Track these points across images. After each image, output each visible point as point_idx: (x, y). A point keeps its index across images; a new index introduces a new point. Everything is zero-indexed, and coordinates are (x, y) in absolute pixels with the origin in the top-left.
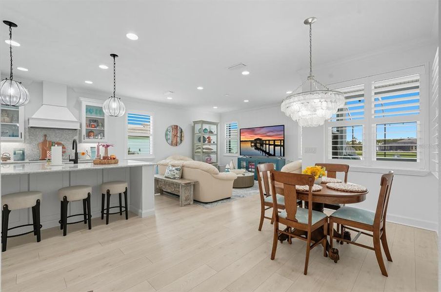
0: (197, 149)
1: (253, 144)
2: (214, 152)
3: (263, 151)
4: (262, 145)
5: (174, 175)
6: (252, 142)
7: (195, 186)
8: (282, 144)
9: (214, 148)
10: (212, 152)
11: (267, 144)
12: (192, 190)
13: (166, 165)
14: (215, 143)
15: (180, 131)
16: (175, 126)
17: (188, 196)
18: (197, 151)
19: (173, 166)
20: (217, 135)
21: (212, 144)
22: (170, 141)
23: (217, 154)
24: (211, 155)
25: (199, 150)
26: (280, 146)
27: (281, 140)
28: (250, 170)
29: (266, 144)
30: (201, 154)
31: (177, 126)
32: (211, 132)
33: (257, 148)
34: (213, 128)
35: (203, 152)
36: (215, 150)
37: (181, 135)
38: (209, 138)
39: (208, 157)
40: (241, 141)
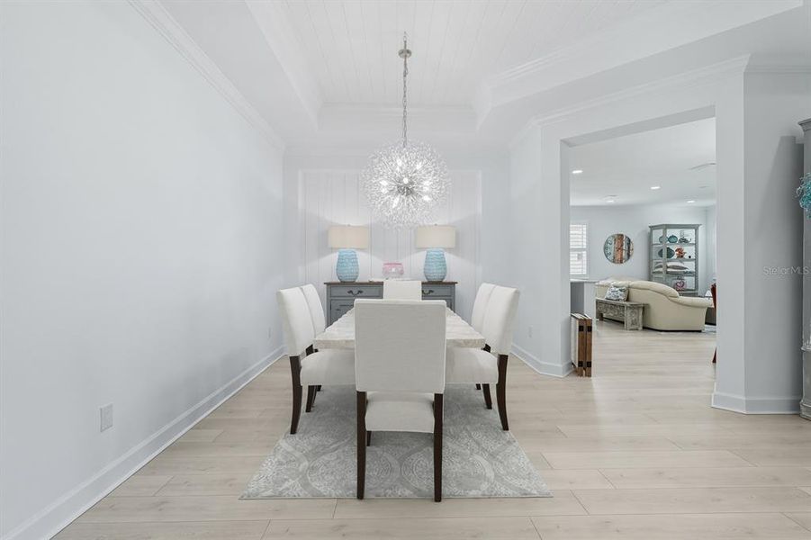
0: (657, 267)
2: (691, 272)
5: (618, 297)
7: (645, 308)
9: (690, 266)
10: (686, 273)
12: (641, 313)
13: (607, 286)
14: (693, 257)
15: (627, 242)
17: (635, 320)
18: (657, 270)
19: (617, 287)
20: (696, 245)
21: (686, 260)
22: (611, 257)
23: (696, 275)
24: (684, 277)
25: (661, 270)
30: (663, 276)
31: (622, 235)
32: (684, 241)
34: (689, 234)
35: (667, 273)
36: (692, 269)
37: (629, 248)
38: (679, 250)
39: (678, 281)
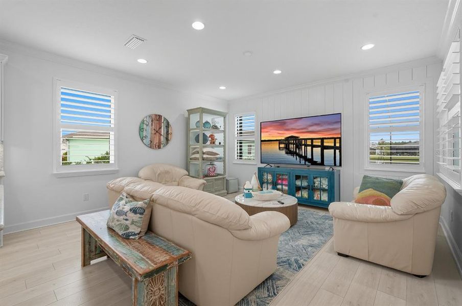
0: (194, 153)
1: (282, 146)
2: (220, 158)
3: (301, 156)
4: (298, 146)
5: (127, 228)
6: (280, 142)
8: (338, 145)
9: (219, 151)
10: (217, 159)
11: (309, 145)
12: (175, 278)
13: (119, 192)
14: (222, 144)
15: (166, 124)
16: (156, 115)
17: (161, 297)
18: (193, 156)
19: (132, 196)
20: (224, 131)
21: (217, 146)
22: (147, 141)
23: (224, 161)
24: (215, 163)
25: (197, 156)
26: (335, 148)
27: (335, 139)
28: (279, 187)
29: (306, 145)
30: (200, 162)
31: (160, 117)
32: (215, 127)
33: (289, 152)
34: (219, 121)
35: (203, 159)
36: (221, 155)
37: (167, 132)
38: (212, 136)
39: (211, 166)
40: (262, 141)
